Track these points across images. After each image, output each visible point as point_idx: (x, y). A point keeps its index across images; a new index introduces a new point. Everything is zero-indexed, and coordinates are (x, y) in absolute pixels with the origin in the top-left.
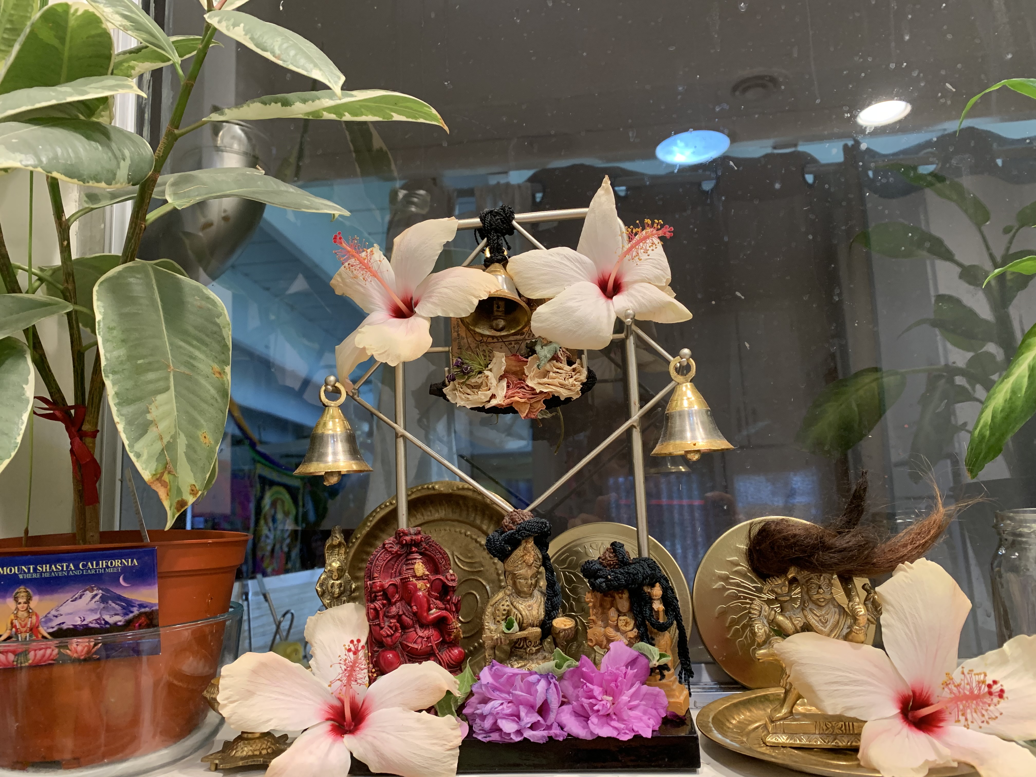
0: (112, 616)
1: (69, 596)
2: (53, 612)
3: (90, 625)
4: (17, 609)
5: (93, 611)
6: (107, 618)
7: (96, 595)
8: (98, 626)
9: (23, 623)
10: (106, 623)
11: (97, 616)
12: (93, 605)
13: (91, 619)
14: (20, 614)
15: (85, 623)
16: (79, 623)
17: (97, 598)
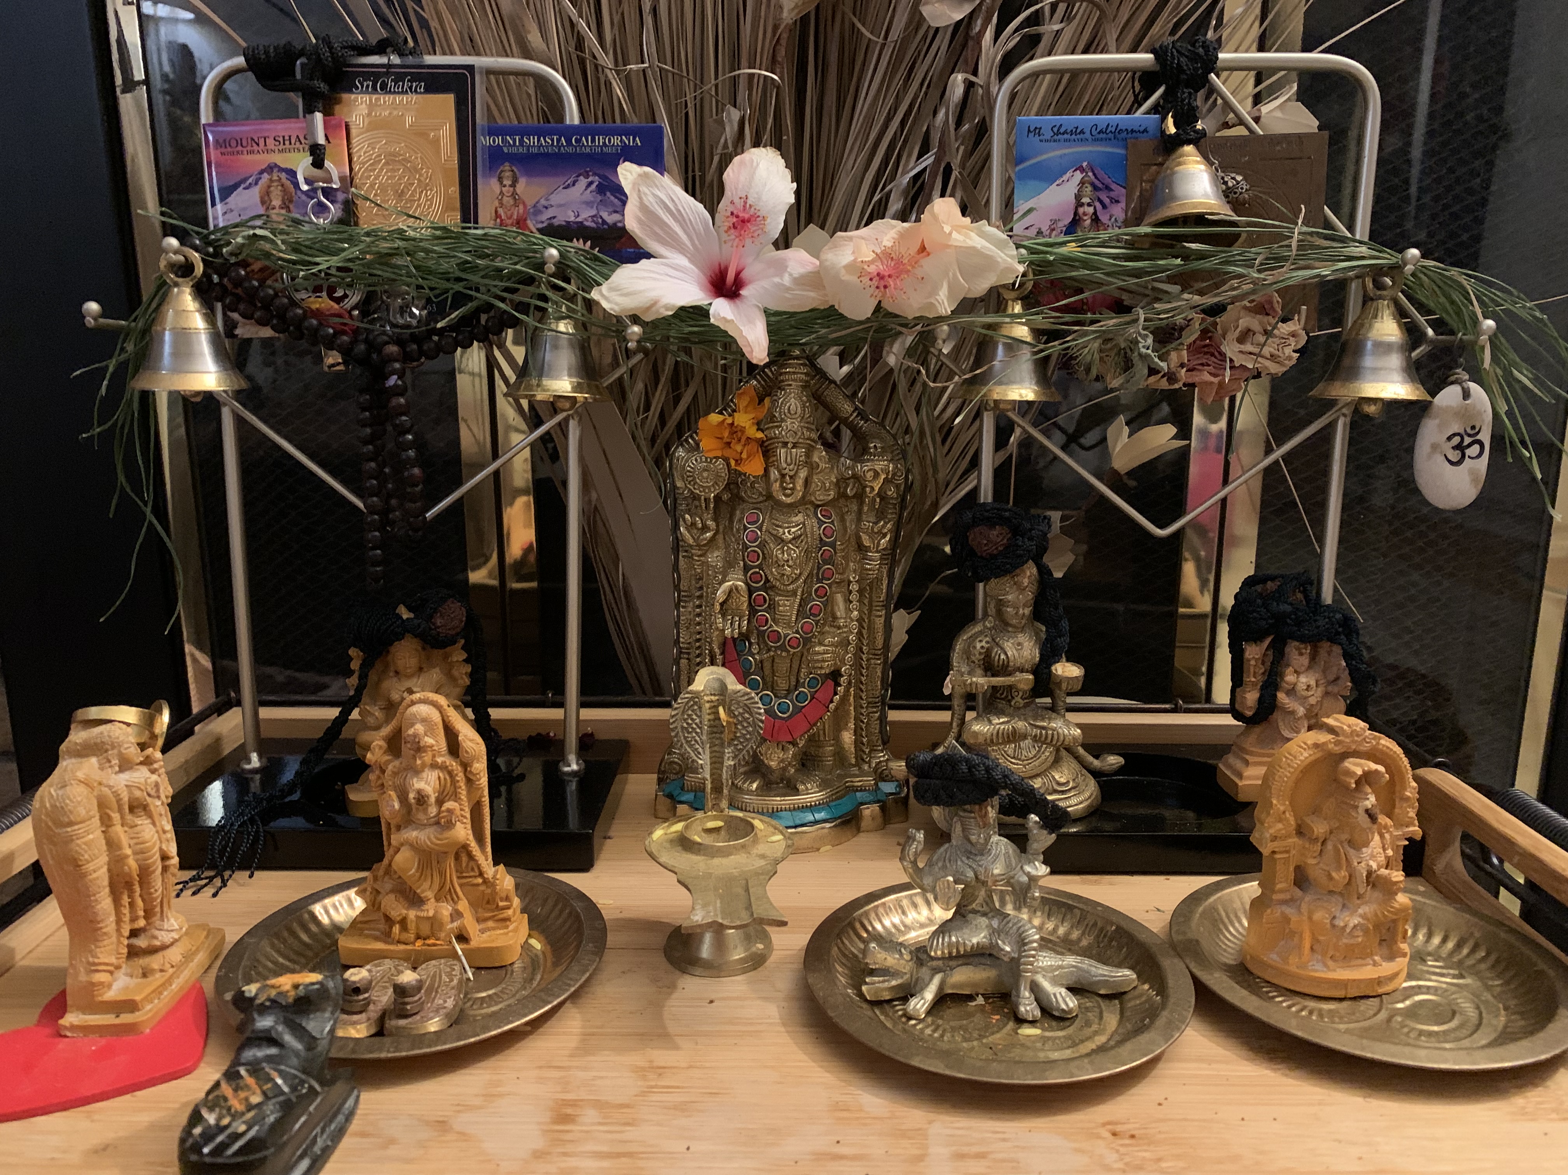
0: (610, 214)
1: (560, 180)
2: (543, 202)
3: (587, 224)
4: (501, 192)
5: (589, 204)
6: (605, 215)
7: (591, 183)
8: (593, 225)
9: (509, 213)
10: (604, 222)
11: (593, 212)
12: (588, 196)
13: (586, 215)
14: (505, 199)
15: (579, 219)
16: (572, 219)
17: (594, 186)
